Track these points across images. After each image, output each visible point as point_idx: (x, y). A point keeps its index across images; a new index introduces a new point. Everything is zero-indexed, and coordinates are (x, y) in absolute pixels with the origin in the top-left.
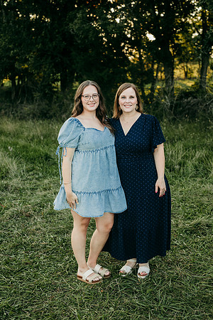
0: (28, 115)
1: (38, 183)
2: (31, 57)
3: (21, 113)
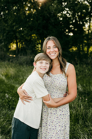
0: (24, 62)
2: (26, 30)
3: (20, 61)
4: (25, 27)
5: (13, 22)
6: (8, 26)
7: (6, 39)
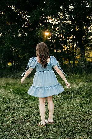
1: (26, 104)
2: (20, 50)
3: (16, 76)
4: (19, 47)
5: (10, 45)
6: (5, 47)
7: (4, 58)
